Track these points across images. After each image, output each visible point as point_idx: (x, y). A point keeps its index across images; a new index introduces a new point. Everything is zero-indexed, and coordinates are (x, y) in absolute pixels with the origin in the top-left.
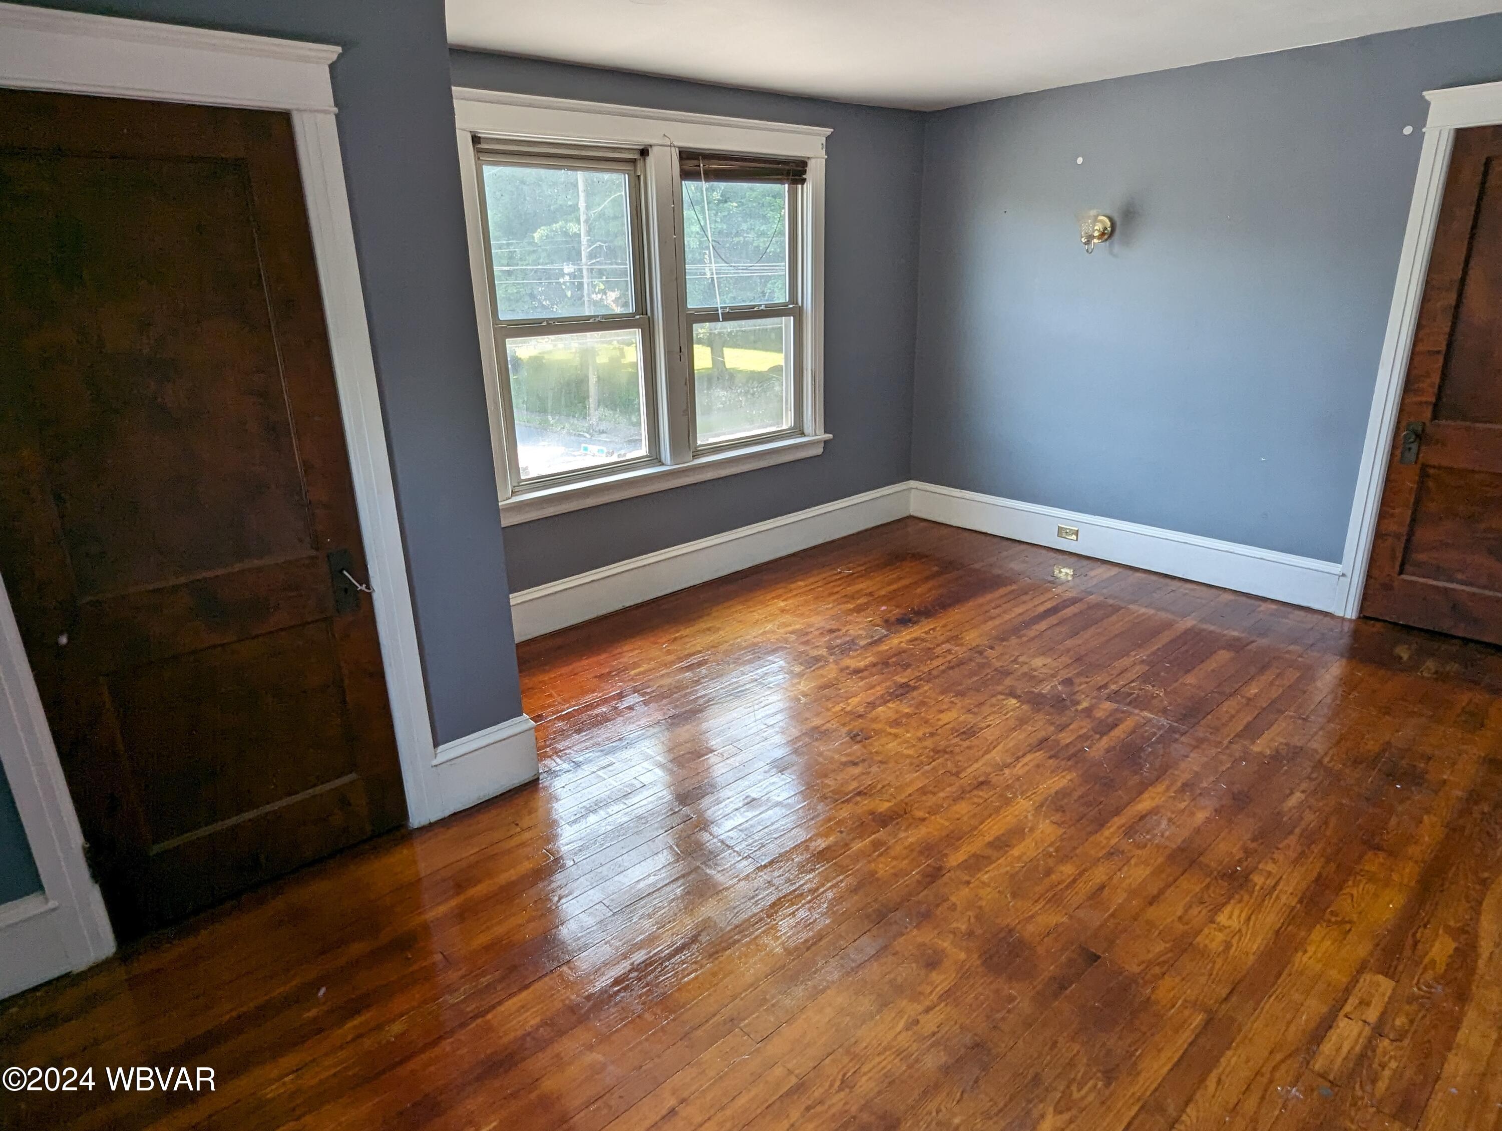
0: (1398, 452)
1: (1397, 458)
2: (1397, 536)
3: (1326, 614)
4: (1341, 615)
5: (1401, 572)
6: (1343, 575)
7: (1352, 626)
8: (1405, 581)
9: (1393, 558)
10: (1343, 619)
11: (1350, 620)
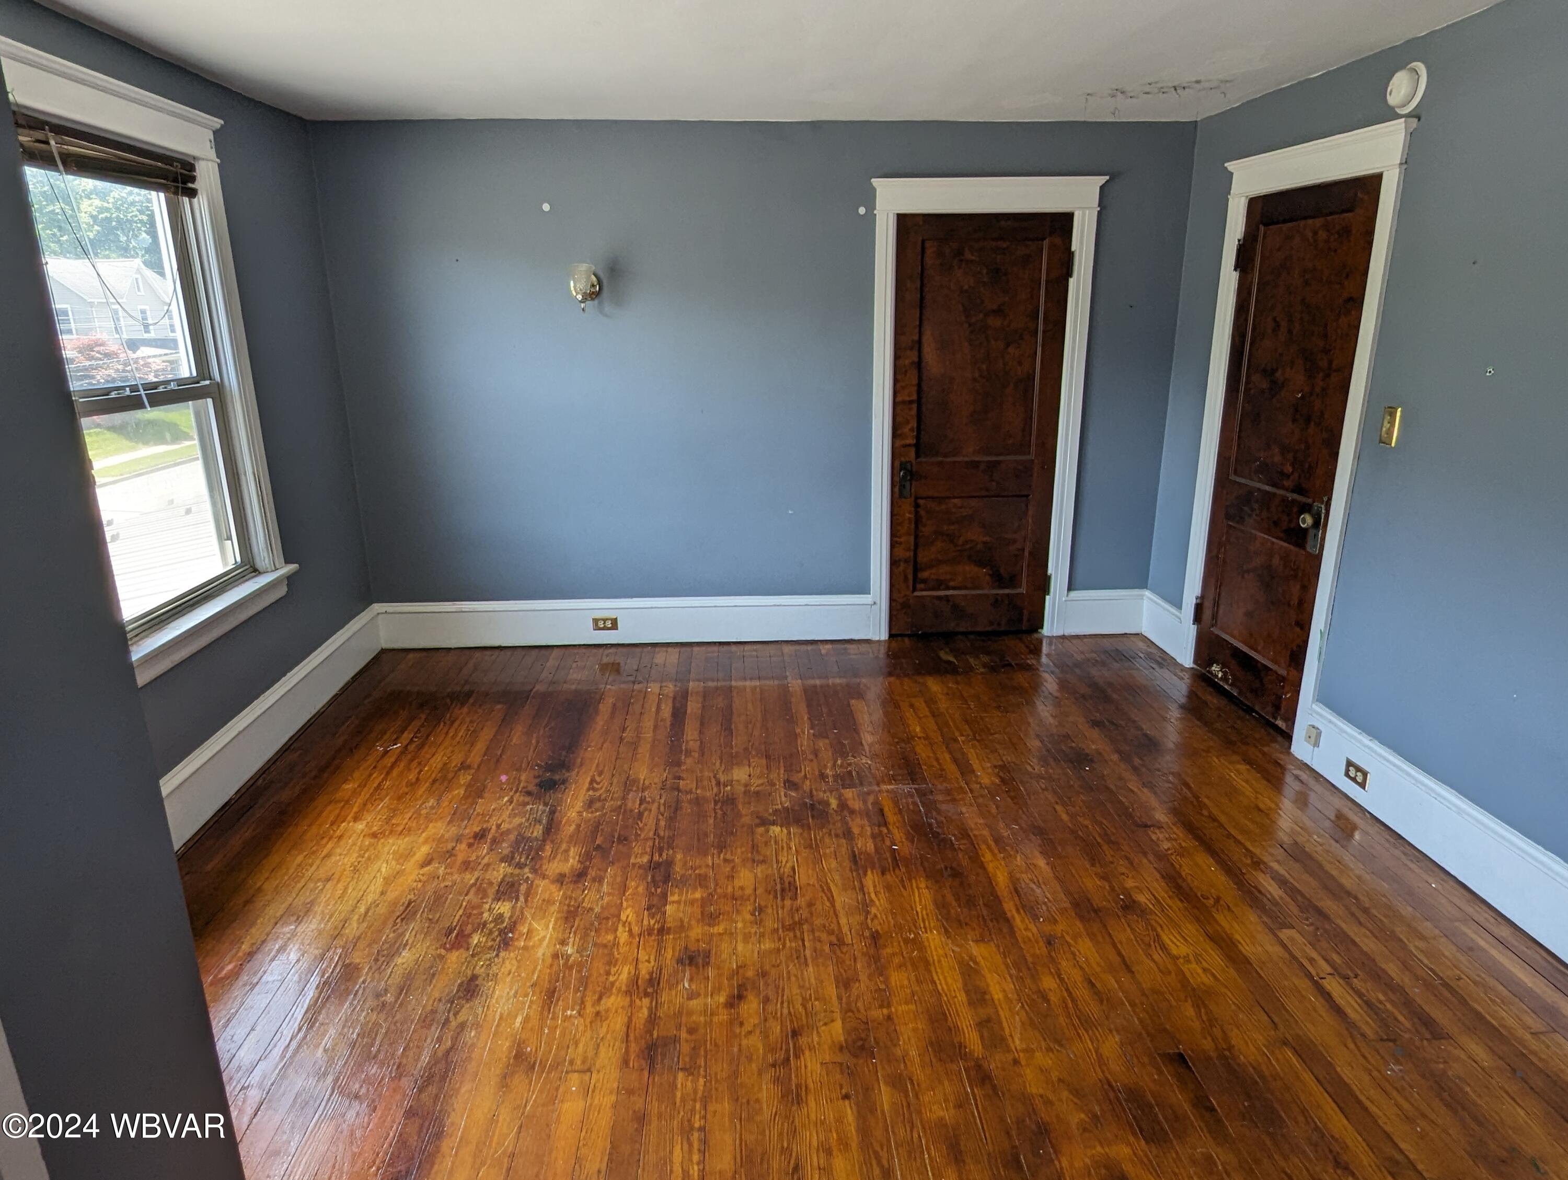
0: (897, 489)
1: (897, 495)
2: (906, 561)
3: (868, 641)
4: (877, 639)
5: (914, 590)
6: (875, 603)
7: (887, 645)
8: (917, 596)
9: (906, 579)
10: (879, 641)
11: (885, 641)
